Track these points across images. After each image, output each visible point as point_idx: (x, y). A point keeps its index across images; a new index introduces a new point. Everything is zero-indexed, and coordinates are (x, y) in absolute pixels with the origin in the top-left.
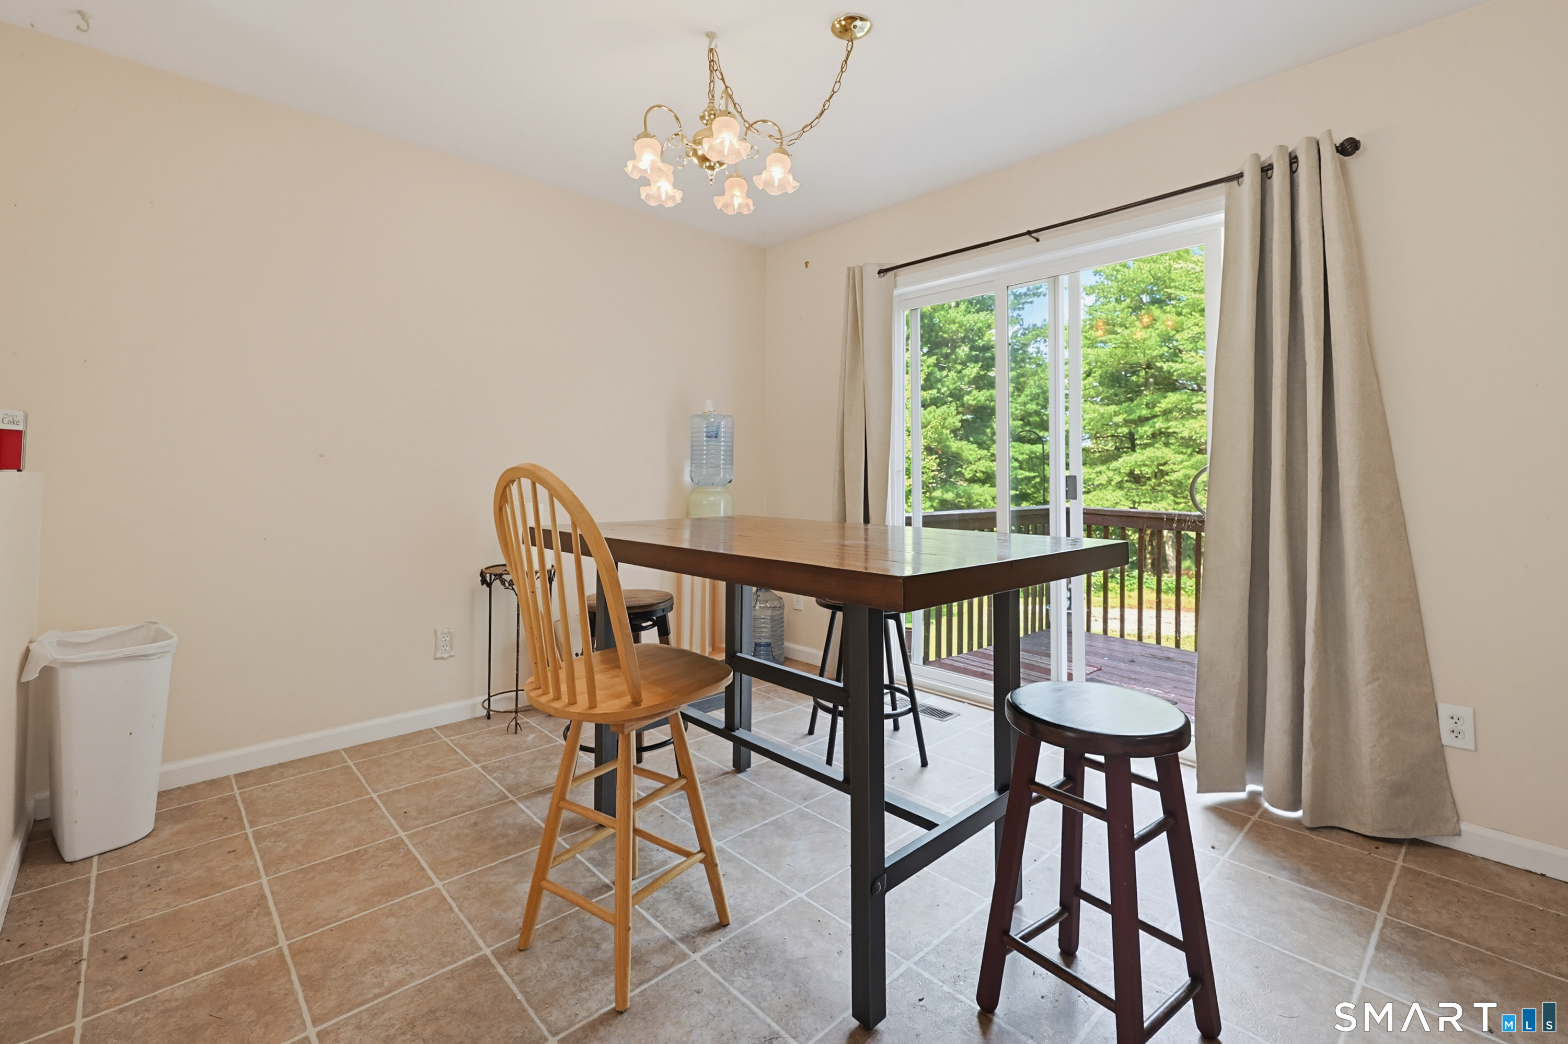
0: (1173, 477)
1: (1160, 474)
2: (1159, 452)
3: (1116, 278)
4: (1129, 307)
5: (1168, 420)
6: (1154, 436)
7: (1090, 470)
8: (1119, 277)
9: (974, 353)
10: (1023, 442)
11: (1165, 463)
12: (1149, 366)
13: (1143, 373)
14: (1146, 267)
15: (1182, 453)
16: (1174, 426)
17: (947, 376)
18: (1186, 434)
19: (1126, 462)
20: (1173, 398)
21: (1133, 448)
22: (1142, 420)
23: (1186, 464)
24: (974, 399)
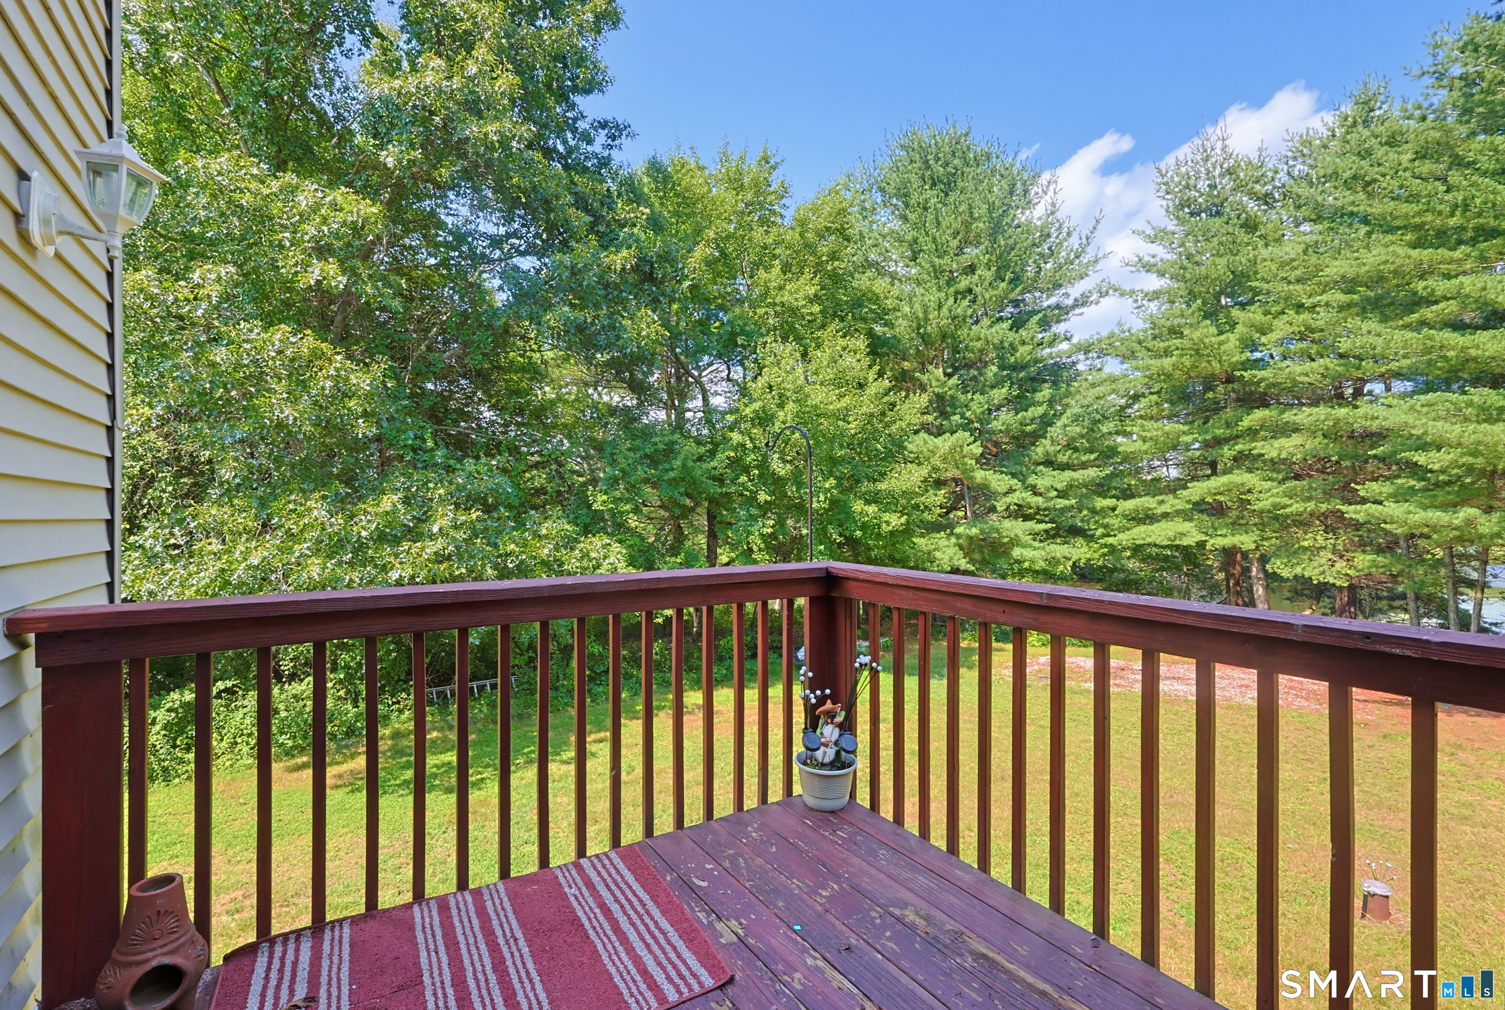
0: (1258, 506)
1: (1244, 503)
2: (1240, 477)
3: (1184, 277)
4: (1200, 310)
5: (1253, 440)
6: (1235, 459)
7: (1151, 500)
8: (1188, 276)
9: (1005, 373)
10: (1063, 470)
11: (1249, 491)
12: (1230, 380)
13: (1221, 388)
14: (1222, 262)
15: (1270, 479)
16: (1259, 447)
17: (972, 399)
18: (1274, 454)
19: (1197, 490)
20: (1259, 414)
21: (1214, 473)
22: (1218, 442)
23: (1275, 491)
24: (1003, 424)
